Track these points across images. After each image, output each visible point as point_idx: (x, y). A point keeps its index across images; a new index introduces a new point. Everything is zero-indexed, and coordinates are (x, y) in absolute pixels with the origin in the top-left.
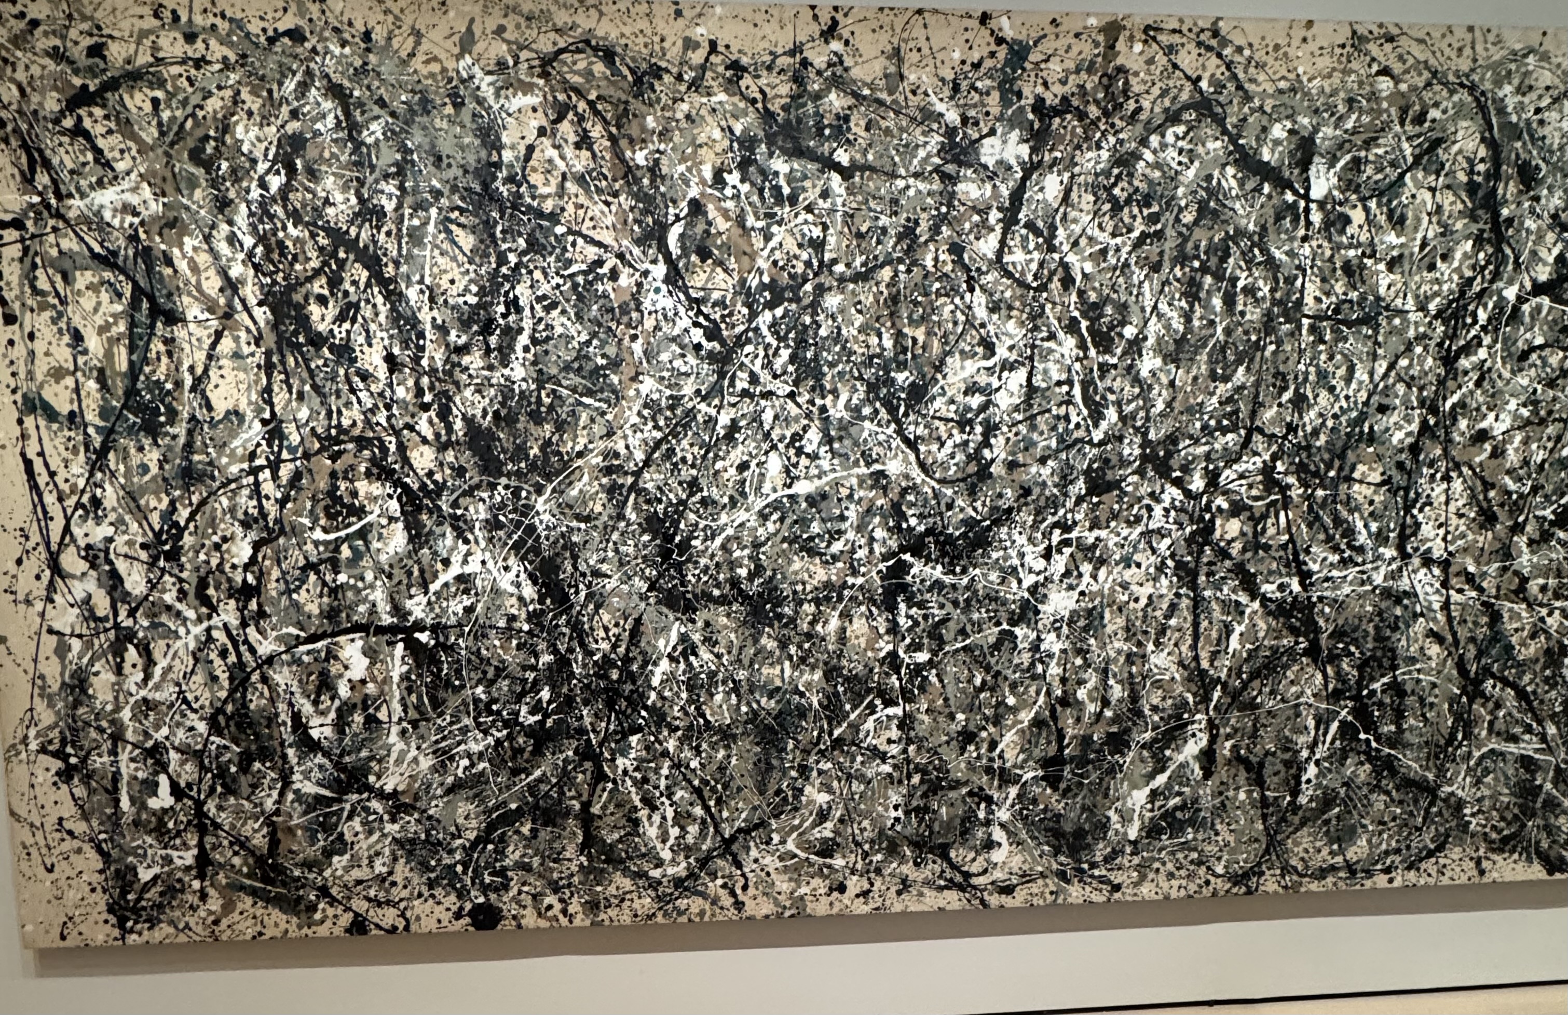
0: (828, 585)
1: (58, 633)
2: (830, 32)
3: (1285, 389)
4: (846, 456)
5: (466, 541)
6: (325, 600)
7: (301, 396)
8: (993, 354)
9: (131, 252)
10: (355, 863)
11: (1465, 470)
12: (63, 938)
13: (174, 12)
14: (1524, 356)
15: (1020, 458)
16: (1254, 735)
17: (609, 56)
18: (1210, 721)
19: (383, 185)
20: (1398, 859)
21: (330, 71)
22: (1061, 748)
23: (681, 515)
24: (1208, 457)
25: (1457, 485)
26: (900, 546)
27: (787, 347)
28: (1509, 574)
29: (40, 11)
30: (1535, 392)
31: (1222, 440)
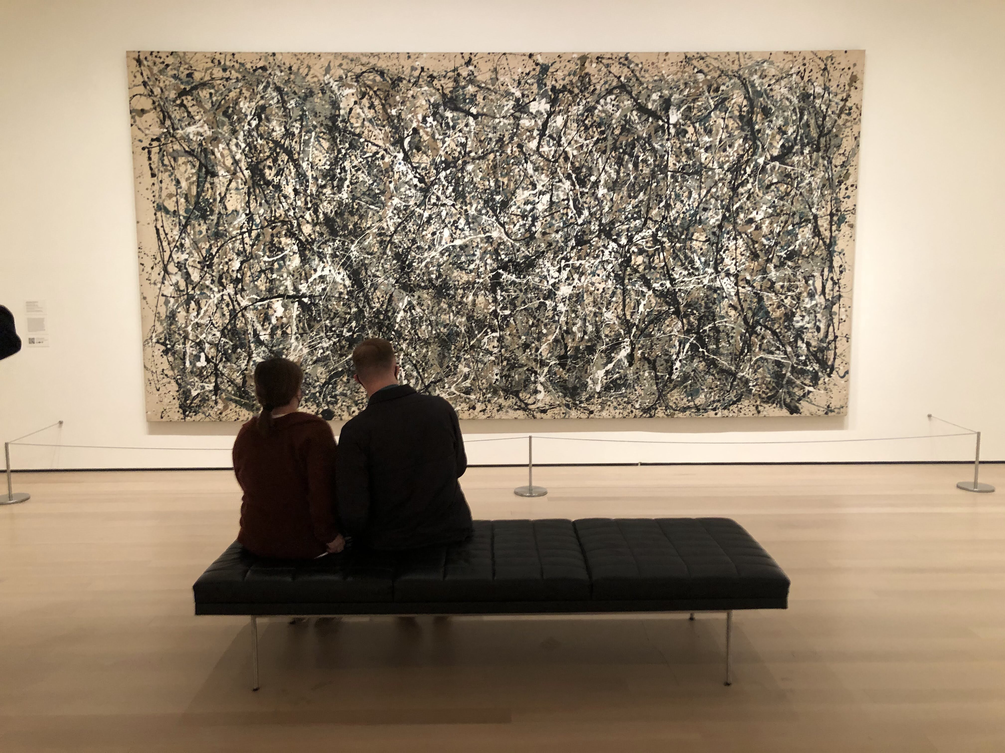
0: (468, 282)
1: (165, 296)
2: (468, 63)
3: (661, 201)
4: (476, 230)
5: (323, 262)
6: (268, 284)
7: (261, 205)
8: (536, 188)
9: (199, 150)
11: (743, 235)
12: (162, 418)
13: (219, 61)
14: (768, 187)
15: (548, 231)
16: (651, 348)
17: (382, 74)
18: (631, 341)
19: (294, 124)
20: (719, 404)
21: (276, 81)
22: (566, 352)
23: (409, 253)
24: (628, 230)
25: (740, 242)
26: (498, 267)
27: (451, 186)
28: (766, 280)
29: (170, 61)
30: (774, 202)
31: (634, 223)
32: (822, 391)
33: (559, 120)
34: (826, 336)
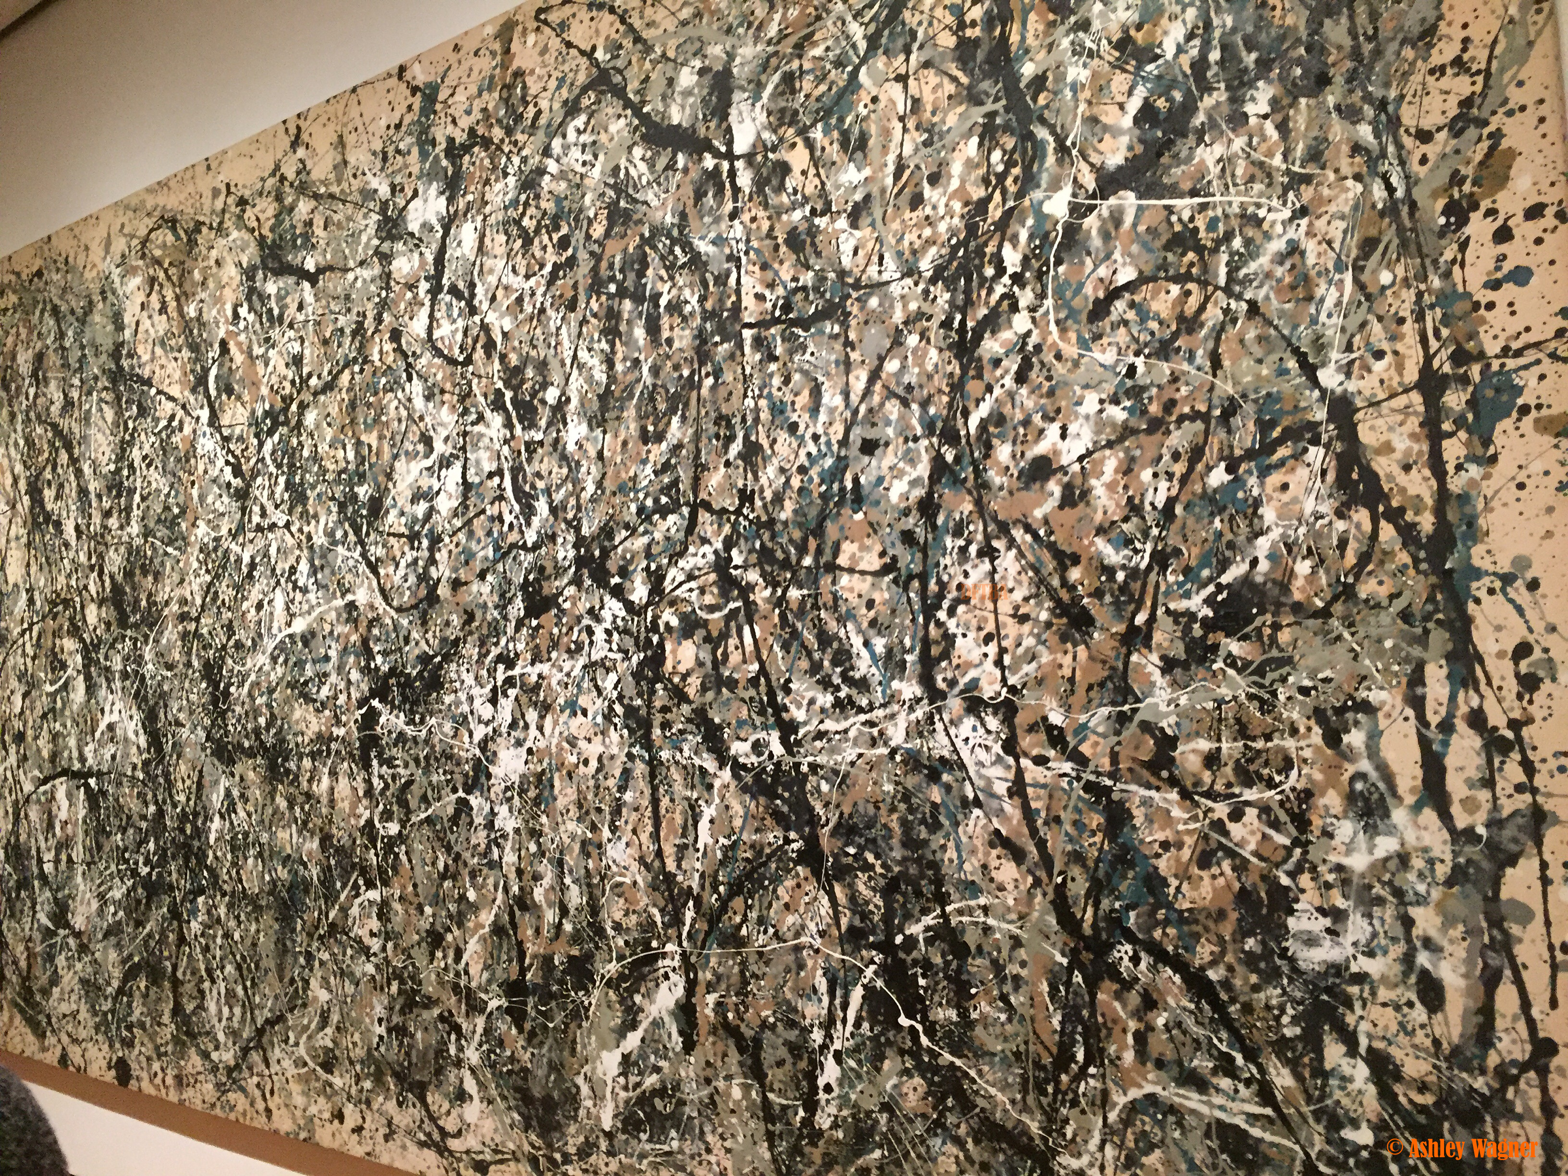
0: (319, 736)
2: (296, 142)
3: (731, 439)
4: (326, 587)
5: (112, 692)
6: (51, 745)
7: (41, 567)
8: (432, 450)
10: (62, 996)
11: (1018, 533)
14: (1101, 310)
15: (463, 575)
16: (742, 992)
17: (173, 224)
18: (684, 956)
19: (73, 380)
21: (52, 295)
22: (523, 971)
23: (223, 660)
24: (648, 552)
25: (1008, 562)
26: (371, 690)
27: (283, 473)
28: (1132, 728)
31: (663, 526)
33: (468, 237)
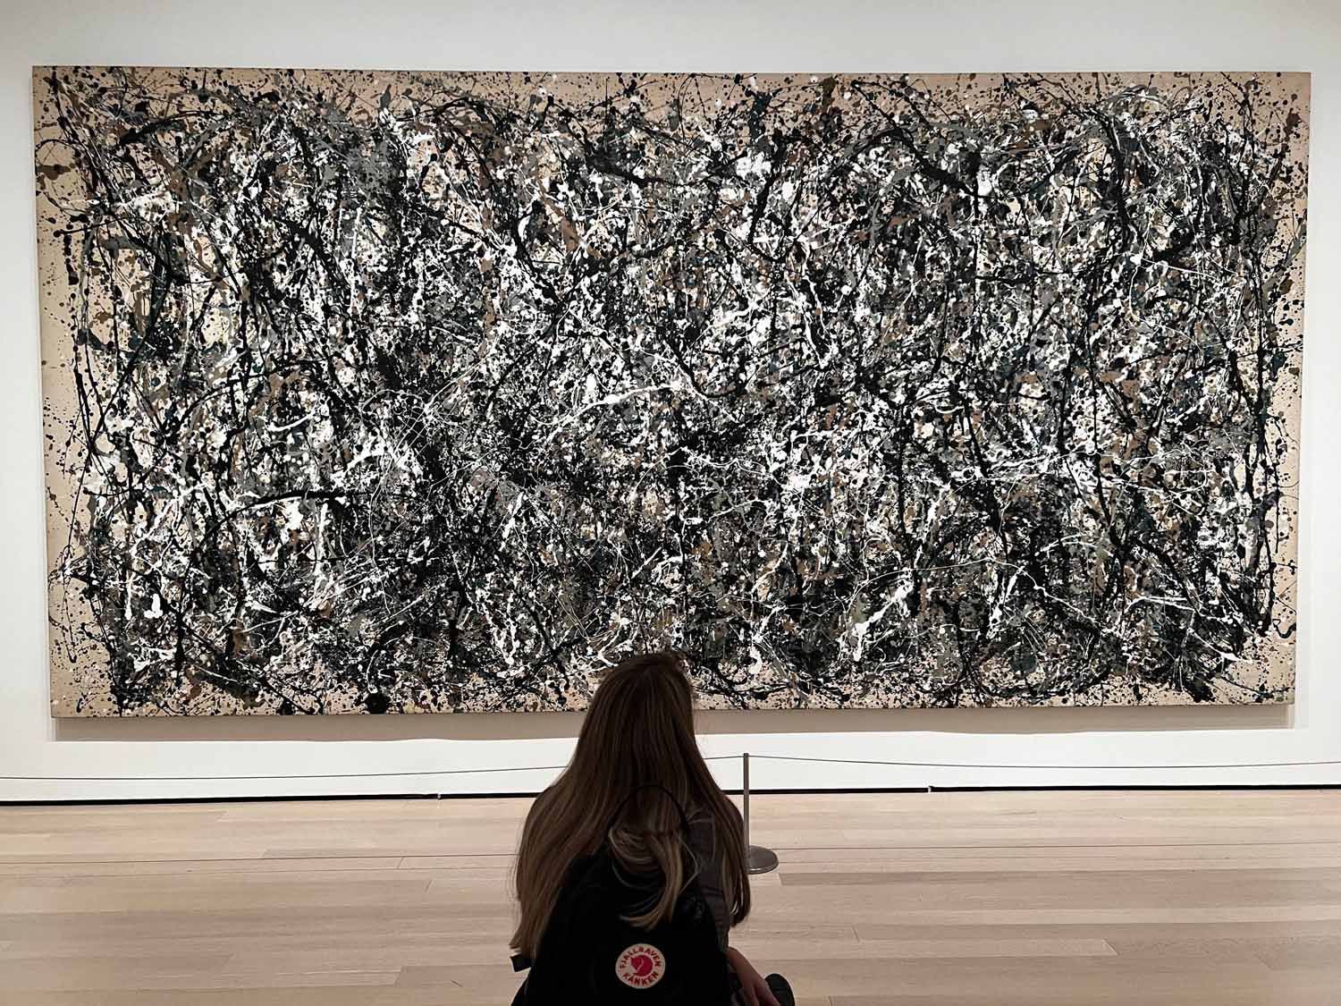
0: (629, 468)
1: (91, 493)
2: (631, 90)
3: (966, 329)
4: (642, 378)
5: (374, 434)
6: (275, 473)
7: (265, 333)
8: (747, 306)
9: (156, 237)
10: (286, 661)
11: (1108, 388)
12: (79, 710)
13: (193, 82)
14: (1150, 304)
15: (767, 380)
16: (950, 584)
17: (480, 108)
18: (915, 573)
19: (326, 193)
20: (1069, 684)
21: (294, 119)
22: (801, 590)
23: (525, 417)
24: (907, 378)
25: (1102, 399)
26: (680, 441)
27: (600, 302)
28: (1148, 466)
29: (107, 82)
30: (1161, 330)
31: (917, 366)
32: (1251, 661)
33: (788, 190)
34: (1256, 563)
